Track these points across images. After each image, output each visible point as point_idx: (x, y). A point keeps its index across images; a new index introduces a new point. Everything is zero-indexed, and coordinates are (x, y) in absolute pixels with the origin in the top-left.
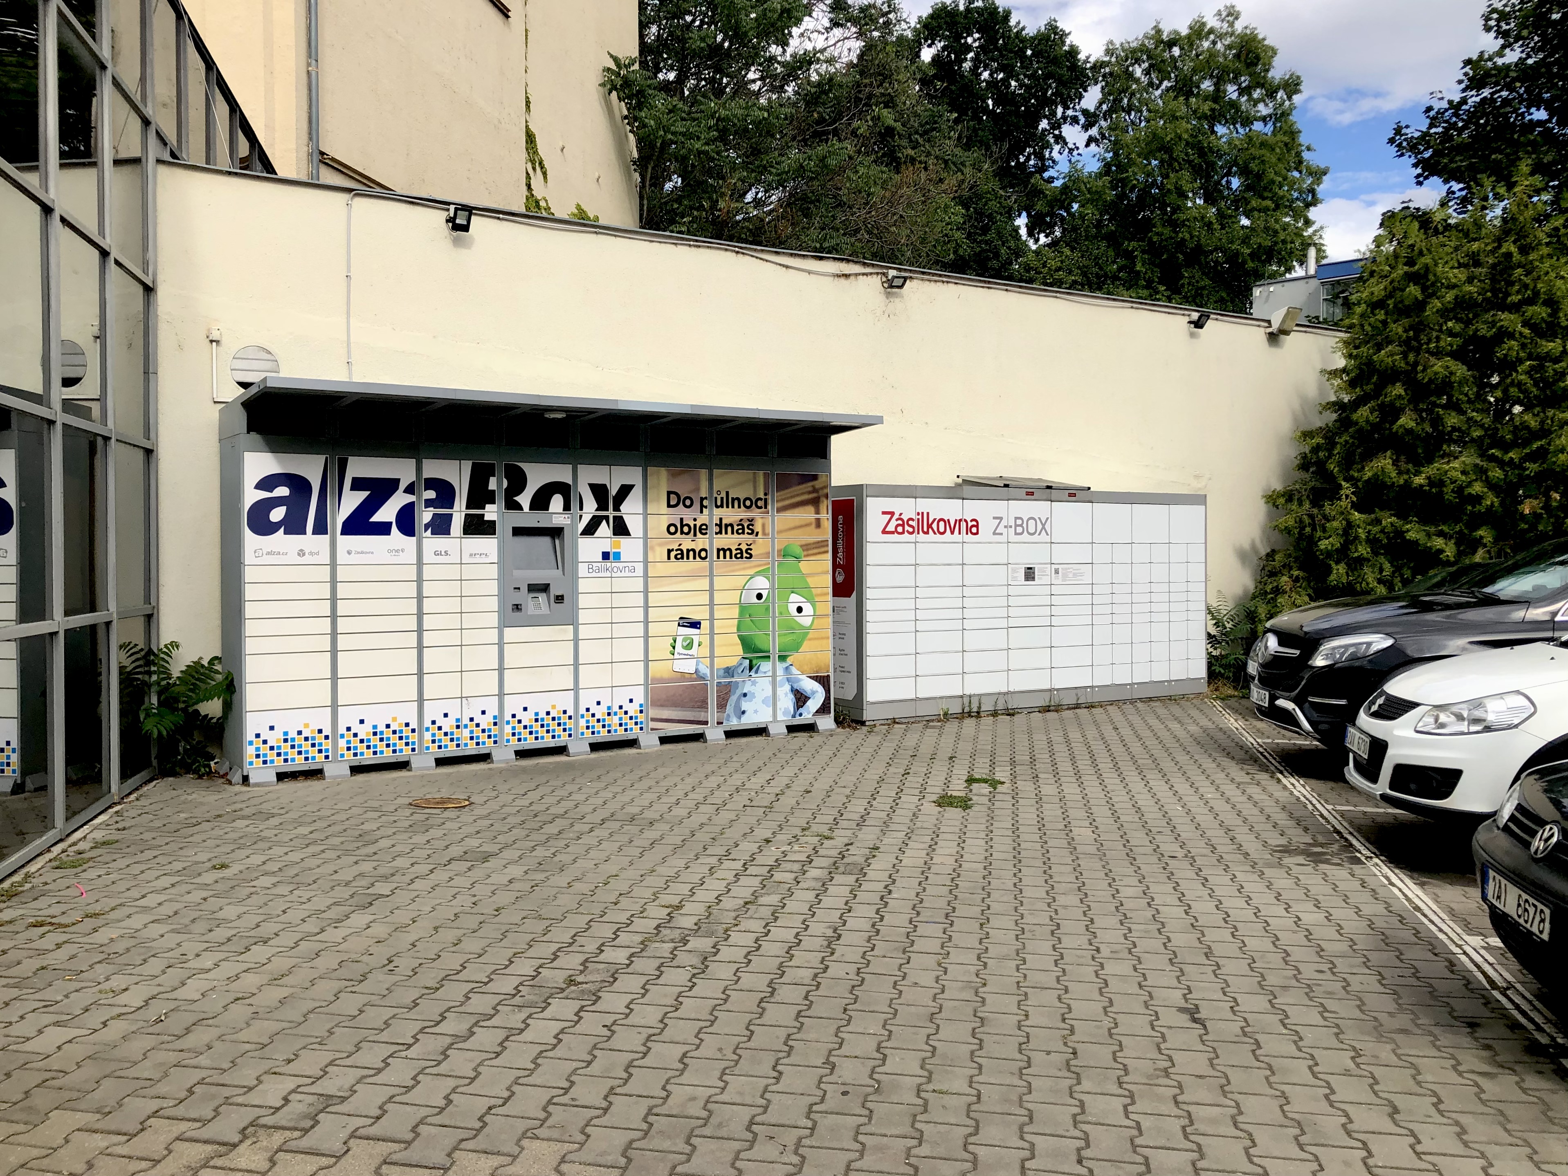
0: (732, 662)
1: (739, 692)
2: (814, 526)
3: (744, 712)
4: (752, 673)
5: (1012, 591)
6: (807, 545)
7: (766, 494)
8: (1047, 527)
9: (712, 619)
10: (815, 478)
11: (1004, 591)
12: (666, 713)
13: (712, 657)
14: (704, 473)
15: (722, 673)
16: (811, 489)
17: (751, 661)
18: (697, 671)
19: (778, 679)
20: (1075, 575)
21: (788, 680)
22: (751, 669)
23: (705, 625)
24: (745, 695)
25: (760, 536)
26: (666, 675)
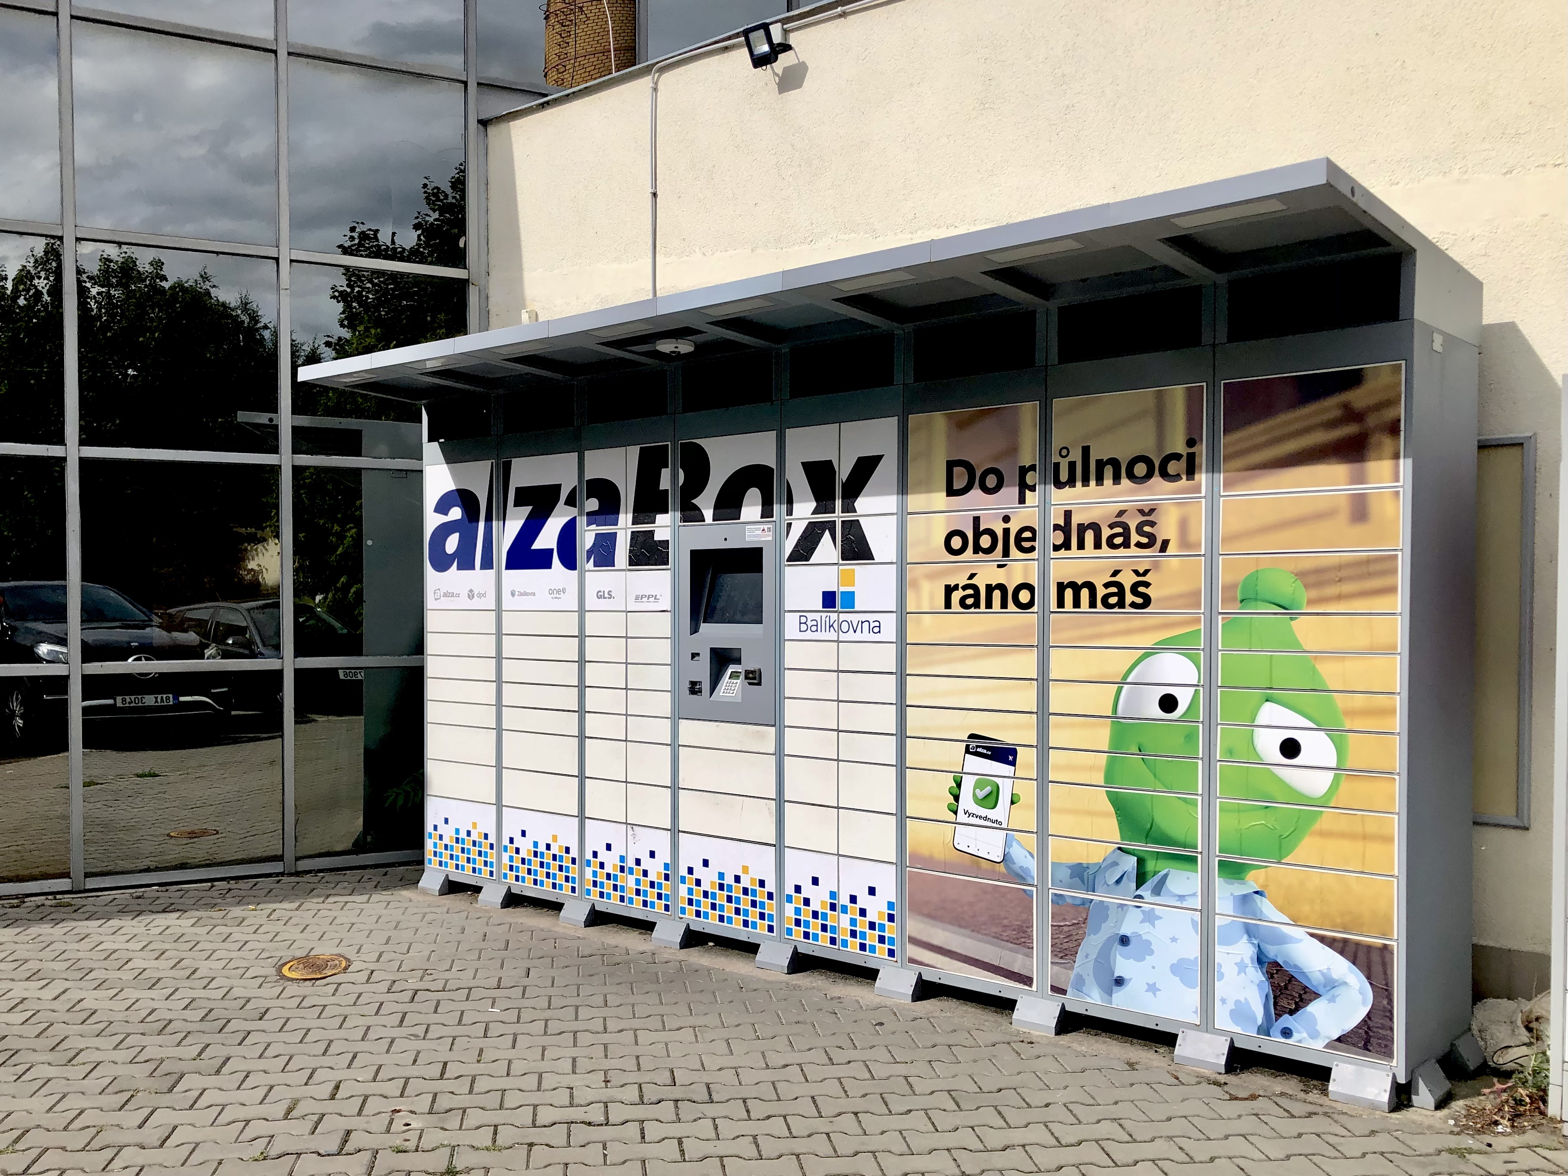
0: (1095, 854)
1: (1107, 931)
2: (1344, 515)
3: (1119, 982)
4: (1144, 891)
6: (1318, 571)
7: (1191, 443)
9: (1043, 747)
10: (1354, 379)
12: (940, 936)
13: (1042, 832)
14: (1029, 411)
15: (1065, 874)
16: (1336, 413)
17: (1141, 862)
18: (1006, 858)
19: (1219, 921)
21: (1249, 931)
22: (1141, 879)
23: (1026, 757)
24: (1124, 941)
25: (1171, 550)
26: (940, 853)
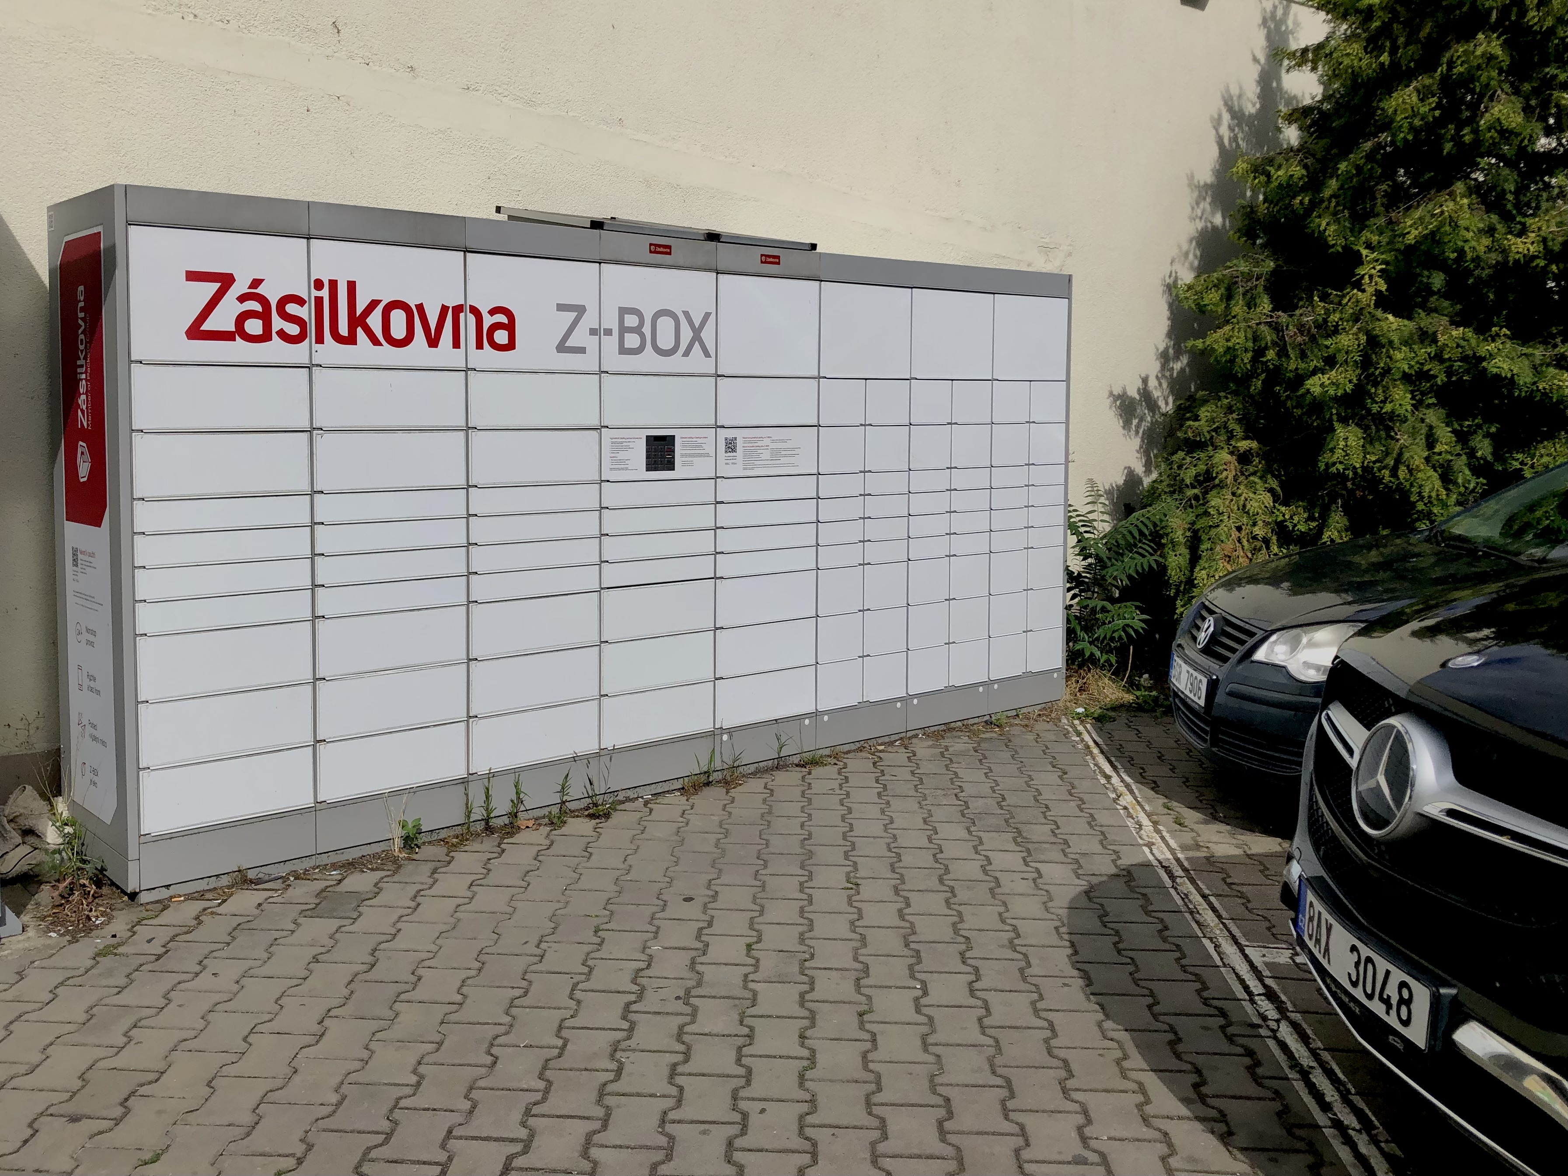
5: (612, 495)
8: (707, 334)
11: (588, 497)
20: (776, 454)
